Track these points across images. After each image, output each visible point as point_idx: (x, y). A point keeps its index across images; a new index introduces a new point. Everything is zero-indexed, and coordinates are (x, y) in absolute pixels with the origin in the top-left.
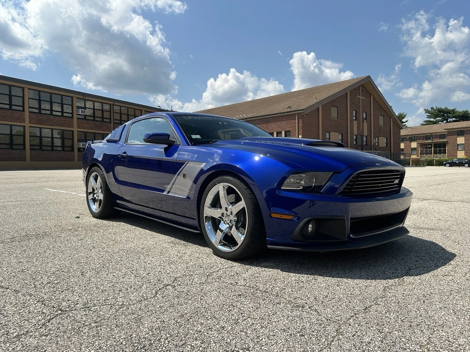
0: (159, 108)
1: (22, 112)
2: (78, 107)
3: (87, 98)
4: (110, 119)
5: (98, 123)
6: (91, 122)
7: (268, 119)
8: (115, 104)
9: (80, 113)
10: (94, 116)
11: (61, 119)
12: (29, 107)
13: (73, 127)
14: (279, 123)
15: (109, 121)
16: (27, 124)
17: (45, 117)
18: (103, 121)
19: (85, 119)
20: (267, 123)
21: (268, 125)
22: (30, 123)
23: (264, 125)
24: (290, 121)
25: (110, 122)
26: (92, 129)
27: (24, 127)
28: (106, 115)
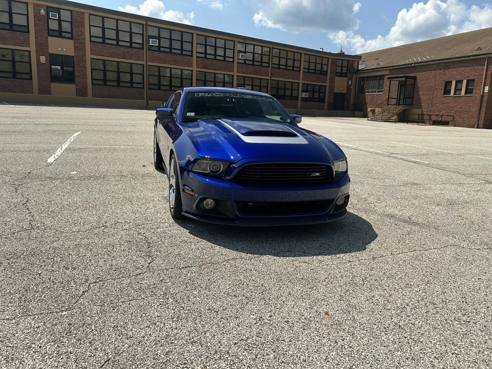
0: (321, 50)
1: (191, 57)
2: (239, 52)
3: (248, 42)
4: (269, 63)
5: (257, 67)
6: (250, 66)
7: (448, 64)
8: (275, 47)
9: (240, 58)
10: (253, 61)
11: (223, 63)
12: (197, 52)
13: (233, 71)
14: (461, 69)
15: (267, 65)
16: (194, 69)
17: (209, 62)
18: (261, 65)
19: (245, 63)
20: (445, 69)
21: (447, 71)
22: (197, 67)
23: (441, 71)
24: (476, 68)
25: (269, 67)
26: (250, 74)
27: (192, 71)
28: (265, 59)
